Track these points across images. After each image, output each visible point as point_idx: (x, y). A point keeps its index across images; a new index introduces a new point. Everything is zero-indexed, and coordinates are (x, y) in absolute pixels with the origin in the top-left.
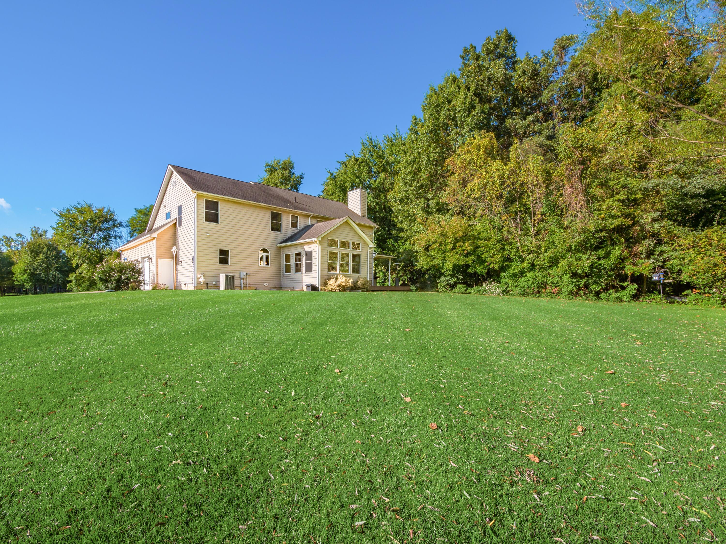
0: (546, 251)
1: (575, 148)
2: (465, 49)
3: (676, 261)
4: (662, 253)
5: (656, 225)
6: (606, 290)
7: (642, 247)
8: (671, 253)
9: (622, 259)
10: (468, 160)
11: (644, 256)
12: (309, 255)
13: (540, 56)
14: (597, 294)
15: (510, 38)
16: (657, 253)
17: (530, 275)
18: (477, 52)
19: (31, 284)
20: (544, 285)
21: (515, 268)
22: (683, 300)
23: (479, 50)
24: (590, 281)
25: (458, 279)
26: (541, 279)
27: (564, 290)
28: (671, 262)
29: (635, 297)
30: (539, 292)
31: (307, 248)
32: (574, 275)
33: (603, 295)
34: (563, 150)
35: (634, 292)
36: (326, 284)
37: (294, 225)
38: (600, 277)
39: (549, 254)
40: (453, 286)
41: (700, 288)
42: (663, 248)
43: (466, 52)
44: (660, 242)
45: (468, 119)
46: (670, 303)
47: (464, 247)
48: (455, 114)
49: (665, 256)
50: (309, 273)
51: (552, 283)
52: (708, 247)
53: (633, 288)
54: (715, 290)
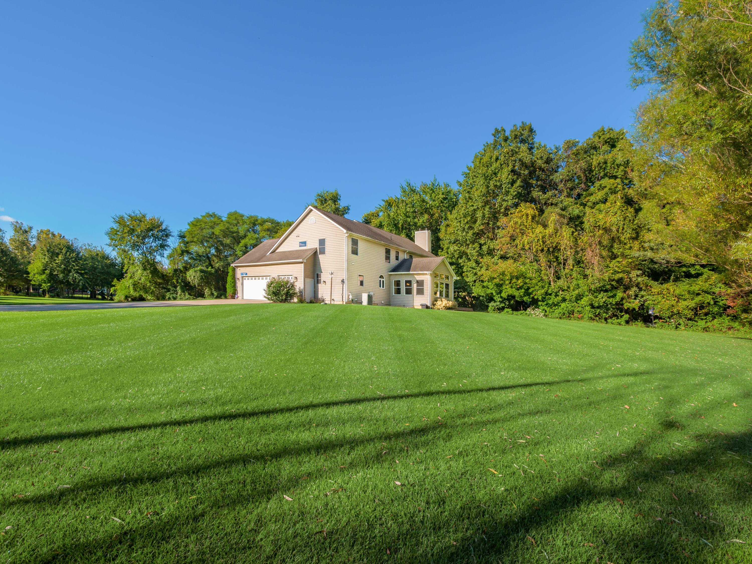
0: (574, 290)
1: (595, 227)
2: (496, 129)
3: (650, 302)
4: (642, 297)
5: (640, 279)
6: (611, 317)
7: (631, 292)
8: (647, 297)
9: (622, 299)
10: (519, 222)
11: (633, 297)
12: (420, 283)
13: (553, 148)
14: (606, 319)
15: (531, 130)
16: (640, 296)
17: (563, 305)
18: (506, 135)
19: (49, 284)
20: (573, 312)
21: (553, 299)
22: (654, 325)
23: (508, 134)
24: (601, 311)
25: (505, 304)
26: (570, 308)
27: (586, 316)
28: (648, 302)
29: (627, 322)
30: (569, 316)
31: (418, 278)
32: (592, 306)
33: (609, 321)
34: (588, 227)
35: (627, 319)
36: (434, 305)
37: (397, 258)
38: (608, 309)
39: (576, 292)
40: (502, 309)
41: (664, 319)
42: (642, 293)
43: (497, 131)
44: (641, 289)
45: (512, 190)
46: (647, 327)
47: (518, 283)
48: (501, 185)
49: (645, 298)
50: (419, 296)
51: (578, 311)
52: (668, 295)
53: (626, 317)
54: (672, 320)
